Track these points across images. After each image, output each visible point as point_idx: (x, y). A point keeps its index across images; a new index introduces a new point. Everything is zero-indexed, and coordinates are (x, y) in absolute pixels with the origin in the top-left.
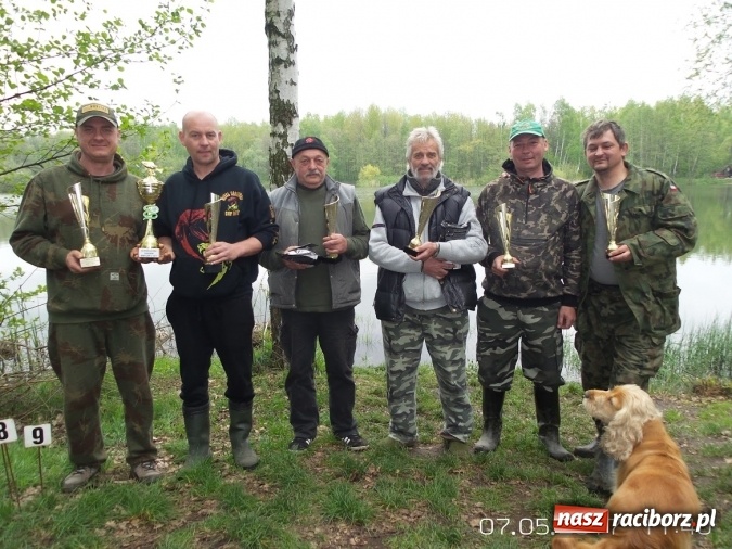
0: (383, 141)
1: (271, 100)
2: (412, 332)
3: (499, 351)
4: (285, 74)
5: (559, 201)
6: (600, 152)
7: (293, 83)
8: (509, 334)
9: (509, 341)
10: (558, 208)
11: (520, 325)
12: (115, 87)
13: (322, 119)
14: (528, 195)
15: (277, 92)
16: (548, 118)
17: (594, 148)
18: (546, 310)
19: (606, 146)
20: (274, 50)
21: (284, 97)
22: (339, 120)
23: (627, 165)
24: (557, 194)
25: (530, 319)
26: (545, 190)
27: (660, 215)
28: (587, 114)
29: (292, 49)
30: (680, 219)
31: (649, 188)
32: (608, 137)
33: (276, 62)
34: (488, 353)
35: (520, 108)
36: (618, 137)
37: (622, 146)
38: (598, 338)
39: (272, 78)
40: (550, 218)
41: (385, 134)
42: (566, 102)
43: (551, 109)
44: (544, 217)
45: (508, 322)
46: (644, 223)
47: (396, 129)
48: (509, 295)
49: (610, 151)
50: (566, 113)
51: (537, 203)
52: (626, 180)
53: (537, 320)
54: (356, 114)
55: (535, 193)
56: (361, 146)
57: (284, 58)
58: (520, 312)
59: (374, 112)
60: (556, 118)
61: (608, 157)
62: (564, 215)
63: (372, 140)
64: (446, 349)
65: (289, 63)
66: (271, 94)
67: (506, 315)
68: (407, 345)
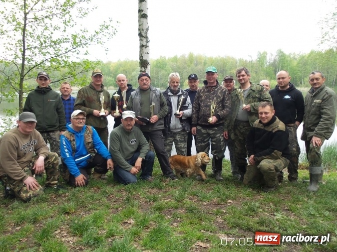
0: (195, 68)
1: (140, 59)
2: (171, 139)
3: (203, 144)
4: (145, 50)
5: (220, 93)
6: (241, 78)
7: (148, 53)
8: (205, 138)
9: (205, 140)
10: (220, 95)
11: (209, 135)
12: (86, 54)
13: (167, 59)
14: (211, 91)
15: (142, 57)
16: (273, 58)
17: (239, 77)
18: (216, 129)
19: (243, 76)
20: (141, 42)
21: (144, 58)
22: (175, 59)
23: (250, 83)
24: (220, 91)
25: (211, 132)
26: (216, 90)
27: (261, 97)
28: (292, 56)
29: (148, 42)
30: (268, 98)
31: (258, 89)
32: (243, 73)
33: (142, 46)
34: (199, 145)
35: (260, 53)
36: (247, 72)
37: (248, 75)
38: (240, 140)
39: (140, 51)
40: (217, 99)
41: (196, 65)
42: (282, 50)
43: (275, 54)
44: (215, 98)
45: (205, 134)
46: (257, 100)
47: (201, 63)
48: (203, 124)
49: (244, 77)
50: (282, 56)
51: (213, 94)
52: (251, 87)
53: (213, 132)
54: (183, 56)
55: (213, 91)
56: (185, 71)
57: (145, 44)
58: (208, 130)
59: (191, 56)
60: (277, 58)
61: (244, 79)
62: (222, 97)
63: (190, 68)
64: (182, 144)
65: (146, 46)
66: (140, 57)
67: (203, 131)
68: (169, 143)
